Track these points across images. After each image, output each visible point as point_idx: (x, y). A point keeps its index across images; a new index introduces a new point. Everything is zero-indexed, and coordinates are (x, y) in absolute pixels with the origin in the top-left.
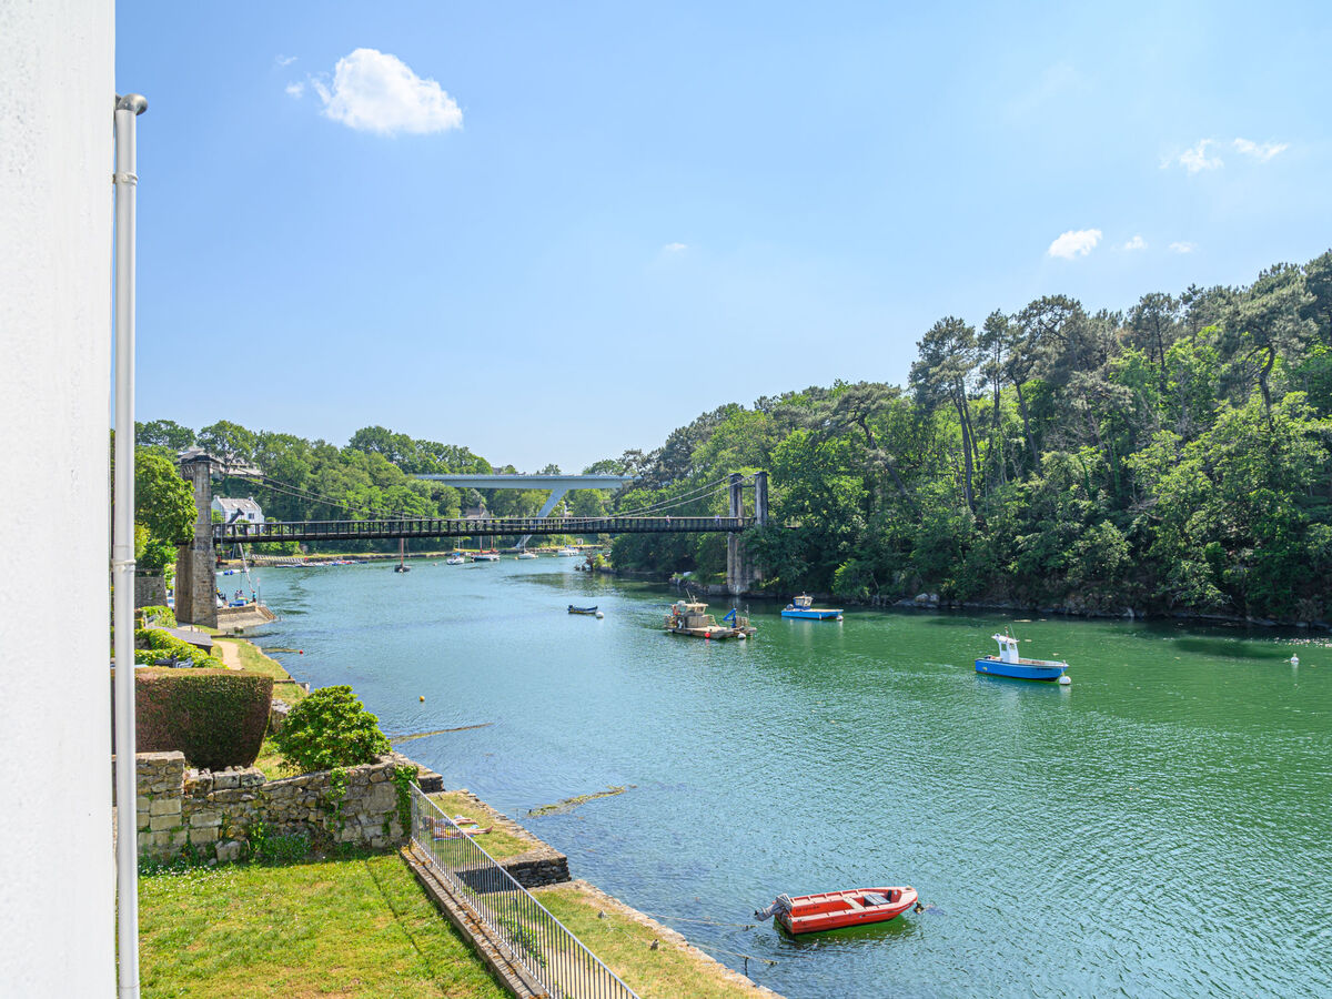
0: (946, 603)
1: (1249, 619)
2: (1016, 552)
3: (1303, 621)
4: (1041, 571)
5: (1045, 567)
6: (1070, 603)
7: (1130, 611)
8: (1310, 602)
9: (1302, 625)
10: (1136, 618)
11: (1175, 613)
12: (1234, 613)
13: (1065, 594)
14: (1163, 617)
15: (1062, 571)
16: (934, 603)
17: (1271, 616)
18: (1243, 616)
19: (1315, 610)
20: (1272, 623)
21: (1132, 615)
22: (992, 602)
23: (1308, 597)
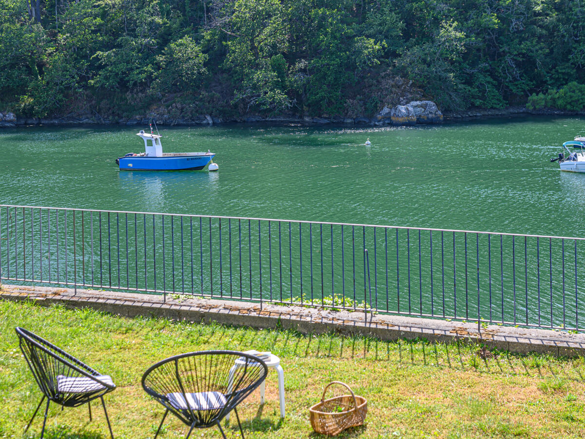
0: (23, 122)
1: (307, 119)
2: (97, 66)
3: (350, 117)
4: (123, 84)
5: (128, 81)
6: (153, 114)
7: (209, 118)
8: (355, 101)
9: (349, 121)
10: (214, 124)
11: (245, 118)
12: (294, 115)
13: (147, 106)
14: (236, 122)
15: (144, 85)
16: (11, 121)
17: (325, 116)
18: (301, 117)
19: (359, 108)
20: (326, 121)
21: (211, 122)
22: (73, 118)
23: (354, 98)
